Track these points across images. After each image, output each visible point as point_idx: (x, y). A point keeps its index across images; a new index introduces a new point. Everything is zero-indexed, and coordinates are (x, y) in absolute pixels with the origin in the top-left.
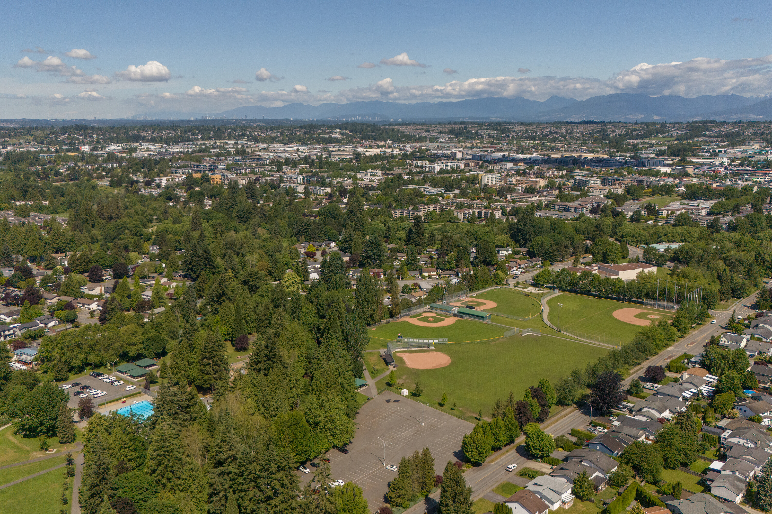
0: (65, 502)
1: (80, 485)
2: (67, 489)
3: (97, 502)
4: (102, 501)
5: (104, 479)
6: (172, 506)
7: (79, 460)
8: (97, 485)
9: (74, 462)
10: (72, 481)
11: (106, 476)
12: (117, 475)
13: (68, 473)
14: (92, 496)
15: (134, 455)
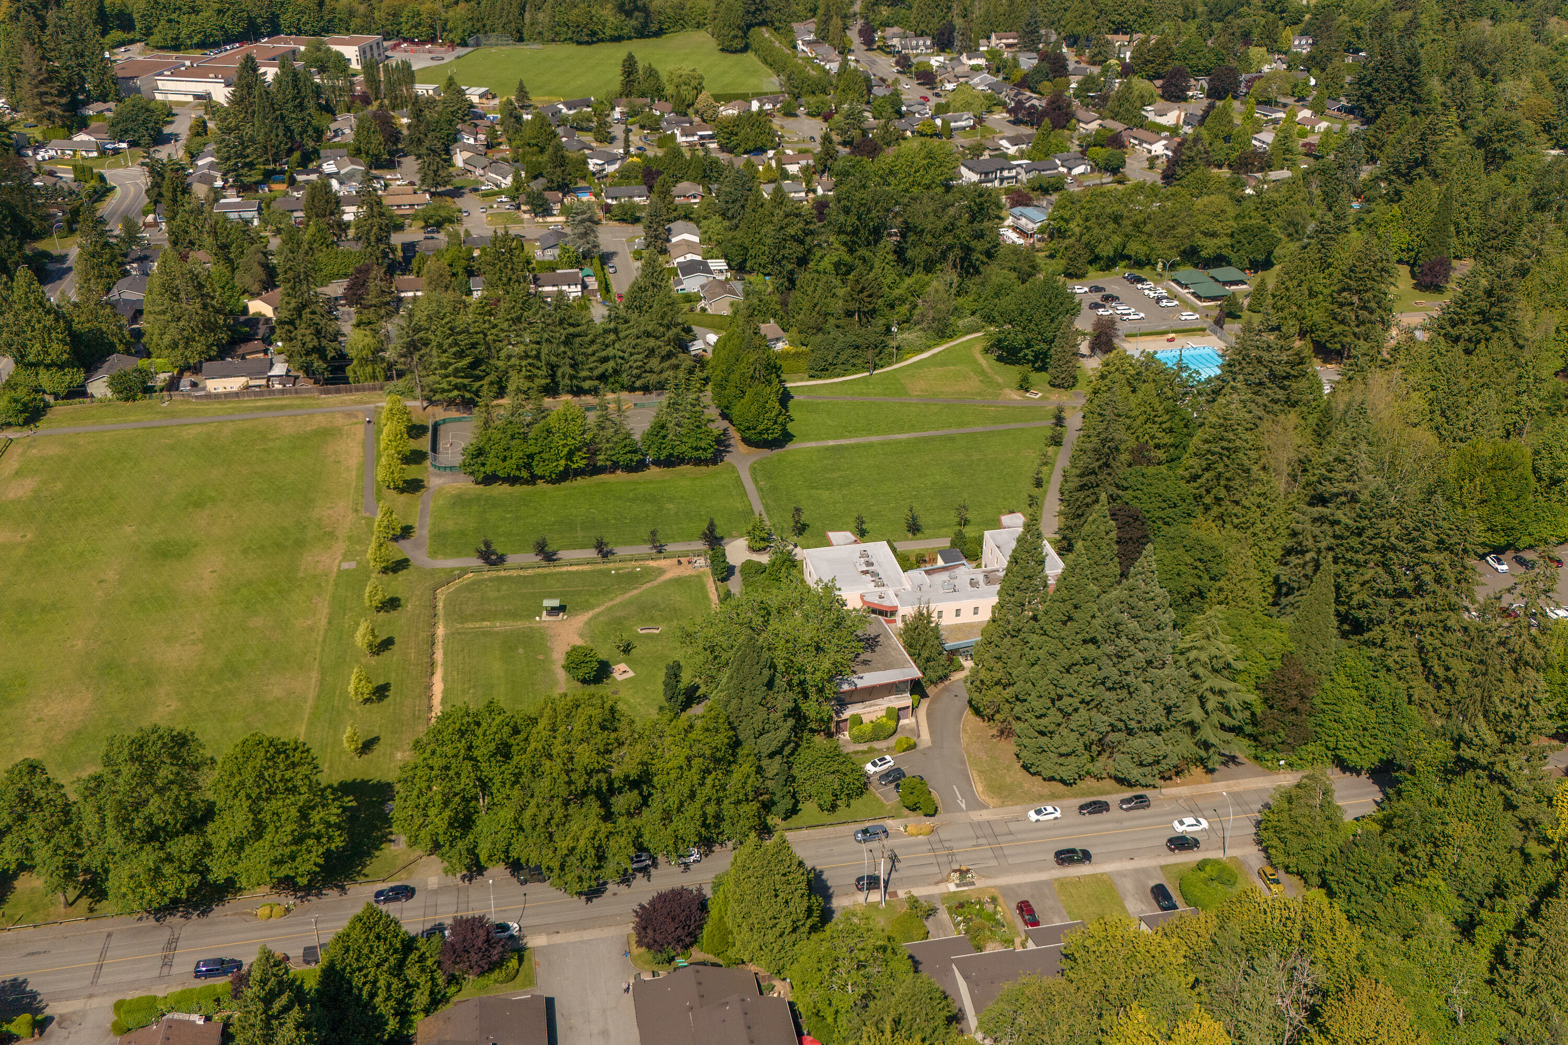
0: (1039, 483)
1: (1067, 464)
2: (1045, 464)
3: (1088, 500)
4: (1097, 501)
5: (1107, 465)
6: (1212, 548)
7: (1074, 421)
8: (1093, 473)
9: (1066, 423)
10: (1056, 453)
11: (1113, 463)
12: (1130, 465)
13: (1052, 438)
14: (1082, 487)
15: (1167, 439)
